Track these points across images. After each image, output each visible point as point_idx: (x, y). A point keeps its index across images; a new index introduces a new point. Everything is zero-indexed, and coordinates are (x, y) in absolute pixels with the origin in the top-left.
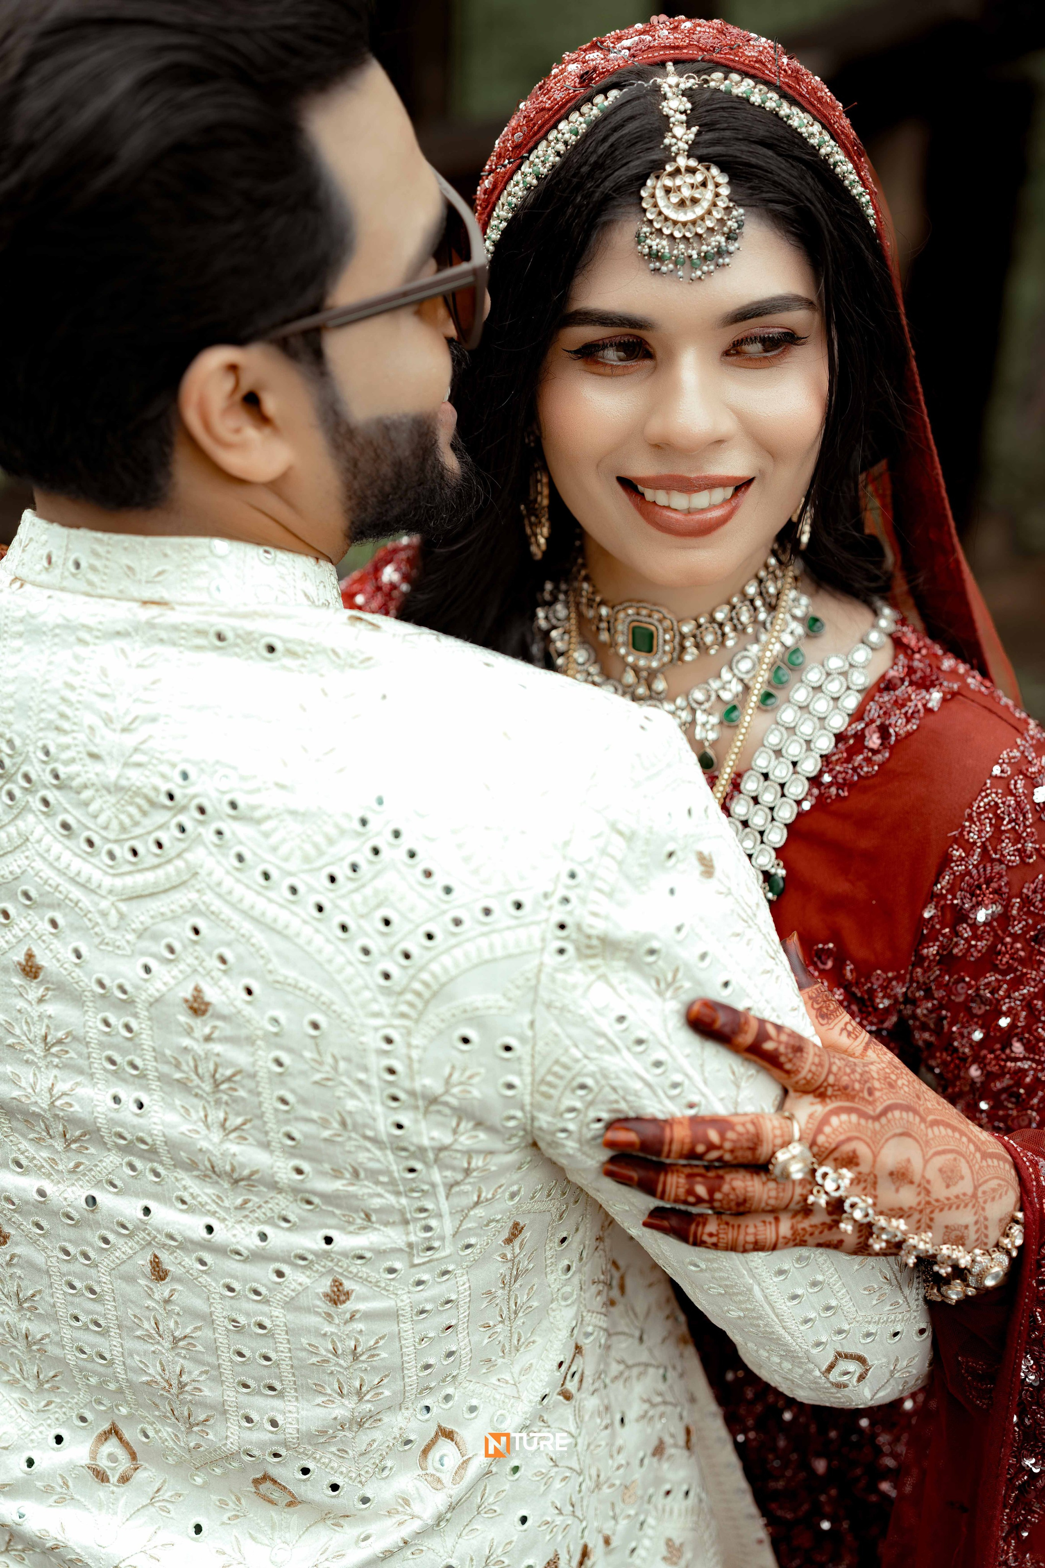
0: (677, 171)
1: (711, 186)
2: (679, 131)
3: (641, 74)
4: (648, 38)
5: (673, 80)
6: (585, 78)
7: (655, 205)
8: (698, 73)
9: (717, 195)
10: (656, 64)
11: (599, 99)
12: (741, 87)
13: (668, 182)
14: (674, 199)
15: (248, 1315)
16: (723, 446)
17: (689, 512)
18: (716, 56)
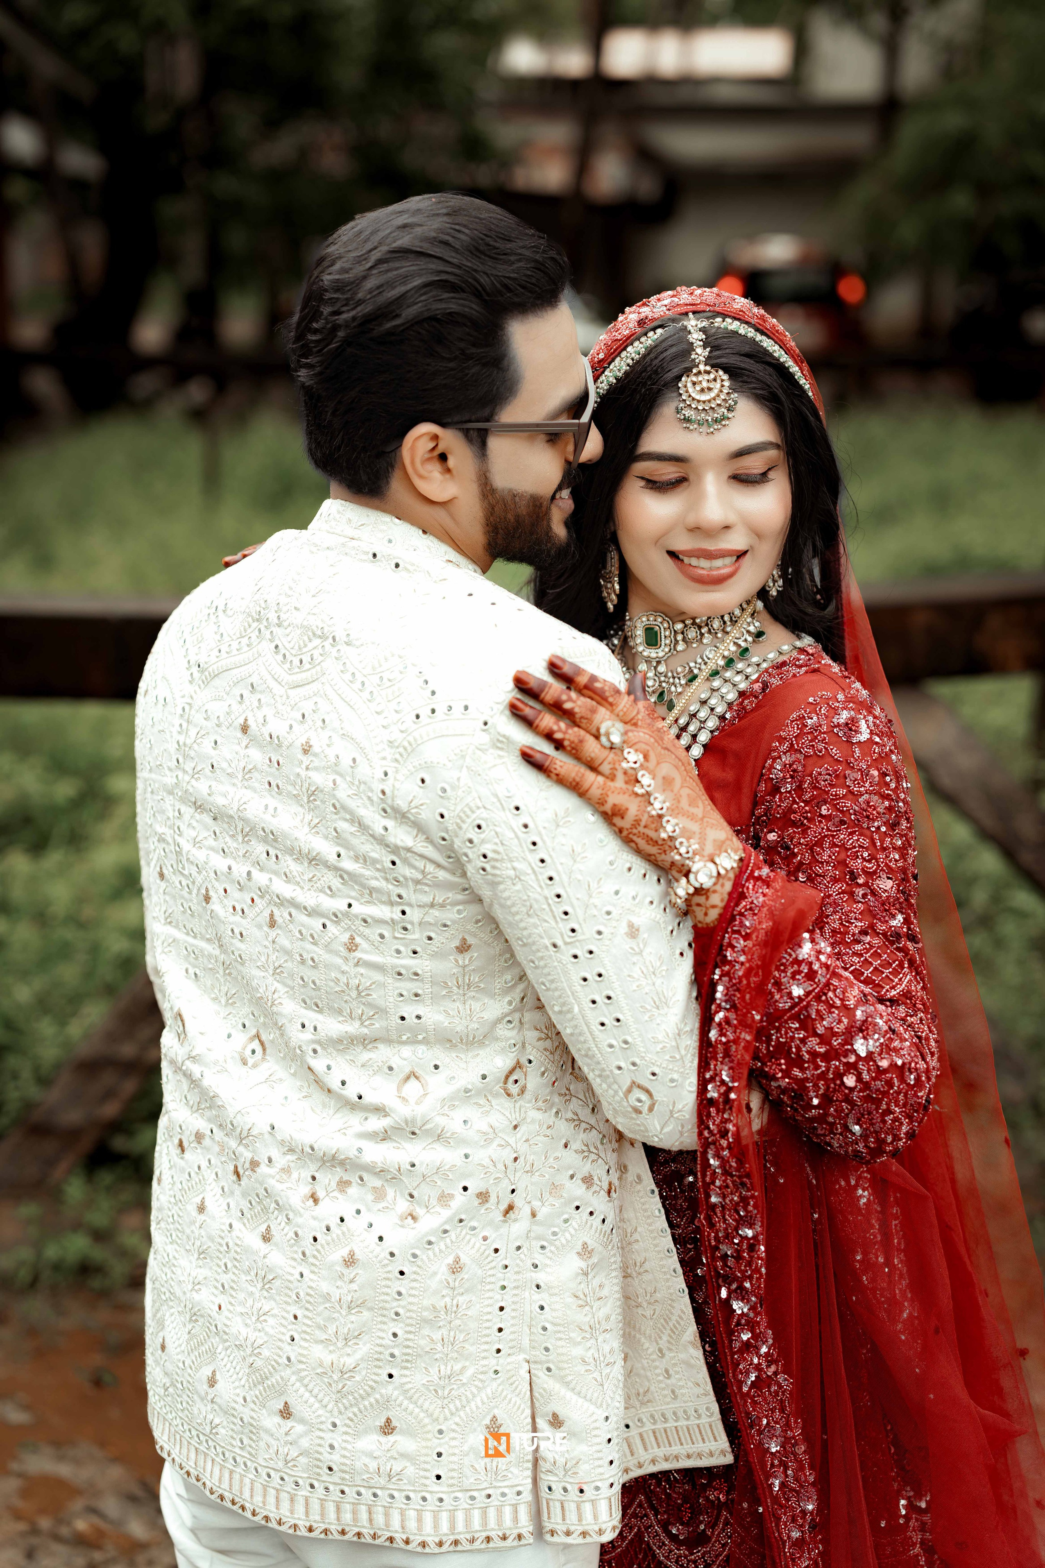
0: (699, 373)
1: (719, 381)
2: (699, 350)
3: (673, 320)
4: (676, 300)
5: (693, 322)
6: (641, 323)
7: (687, 392)
8: (708, 318)
9: (722, 386)
10: (682, 314)
11: (651, 334)
12: (735, 326)
13: (694, 379)
14: (698, 388)
15: (308, 952)
16: (730, 531)
17: (711, 569)
18: (717, 309)
